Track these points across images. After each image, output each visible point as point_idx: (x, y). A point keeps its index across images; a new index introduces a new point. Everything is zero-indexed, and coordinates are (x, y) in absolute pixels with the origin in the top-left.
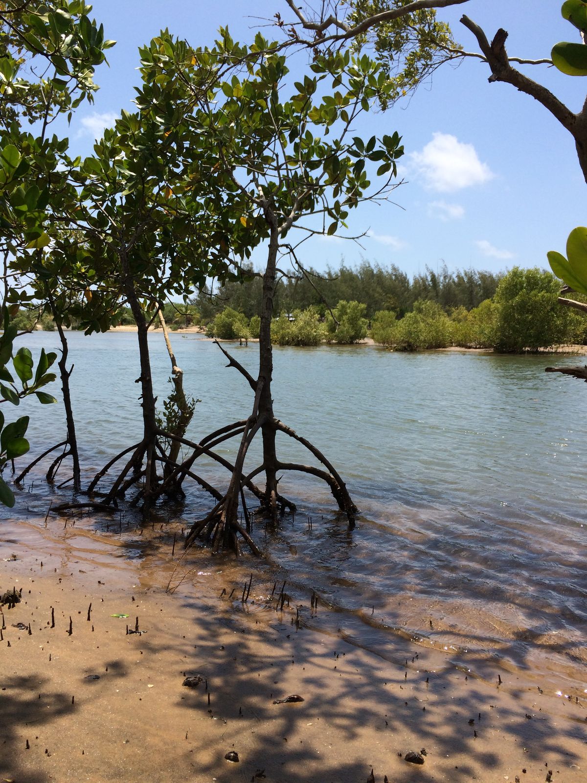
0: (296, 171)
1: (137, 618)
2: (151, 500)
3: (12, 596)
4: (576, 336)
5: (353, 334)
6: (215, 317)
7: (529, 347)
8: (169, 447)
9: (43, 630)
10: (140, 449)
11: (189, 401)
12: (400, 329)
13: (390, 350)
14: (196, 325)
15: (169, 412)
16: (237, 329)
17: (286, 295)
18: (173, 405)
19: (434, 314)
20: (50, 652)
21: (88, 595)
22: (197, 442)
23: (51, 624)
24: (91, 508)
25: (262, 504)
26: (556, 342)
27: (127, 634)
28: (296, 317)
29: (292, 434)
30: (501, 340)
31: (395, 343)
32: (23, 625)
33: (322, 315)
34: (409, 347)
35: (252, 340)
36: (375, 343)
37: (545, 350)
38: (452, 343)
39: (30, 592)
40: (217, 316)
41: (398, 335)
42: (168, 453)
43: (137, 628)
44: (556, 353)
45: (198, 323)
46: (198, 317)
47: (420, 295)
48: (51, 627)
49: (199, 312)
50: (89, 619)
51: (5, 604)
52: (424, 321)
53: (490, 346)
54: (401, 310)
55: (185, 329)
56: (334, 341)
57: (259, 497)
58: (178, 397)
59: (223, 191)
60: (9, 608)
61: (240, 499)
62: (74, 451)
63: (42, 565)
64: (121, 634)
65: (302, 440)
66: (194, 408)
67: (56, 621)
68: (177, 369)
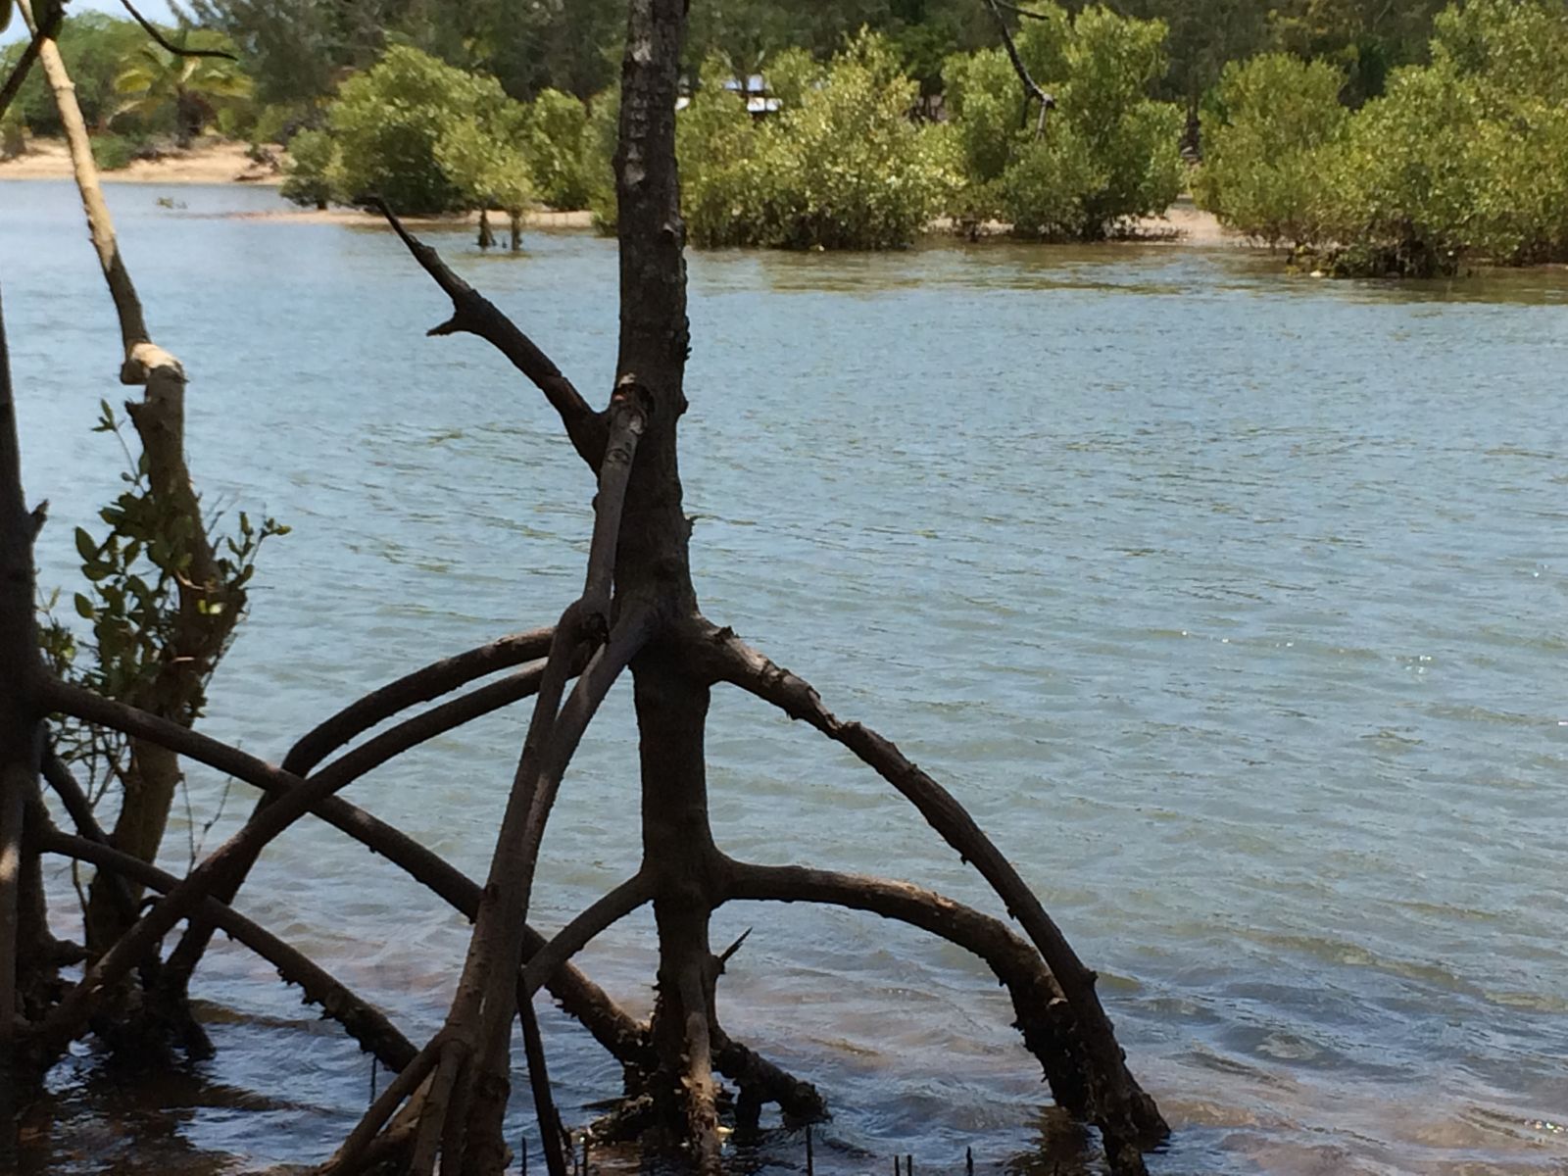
2: (18, 1064)
5: (1102, 183)
6: (335, 94)
8: (115, 783)
11: (220, 529)
13: (1306, 270)
14: (233, 139)
15: (107, 593)
16: (461, 158)
18: (130, 554)
25: (633, 1088)
28: (789, 95)
29: (799, 703)
31: (1331, 233)
33: (931, 86)
34: (1412, 258)
35: (548, 218)
36: (1226, 231)
40: (345, 88)
41: (1352, 190)
42: (107, 813)
45: (242, 127)
46: (242, 93)
49: (244, 71)
52: (1497, 113)
54: (1366, 55)
55: (171, 163)
56: (993, 224)
57: (621, 1052)
58: (159, 508)
61: (518, 1063)
65: (856, 739)
66: (249, 569)
68: (154, 355)
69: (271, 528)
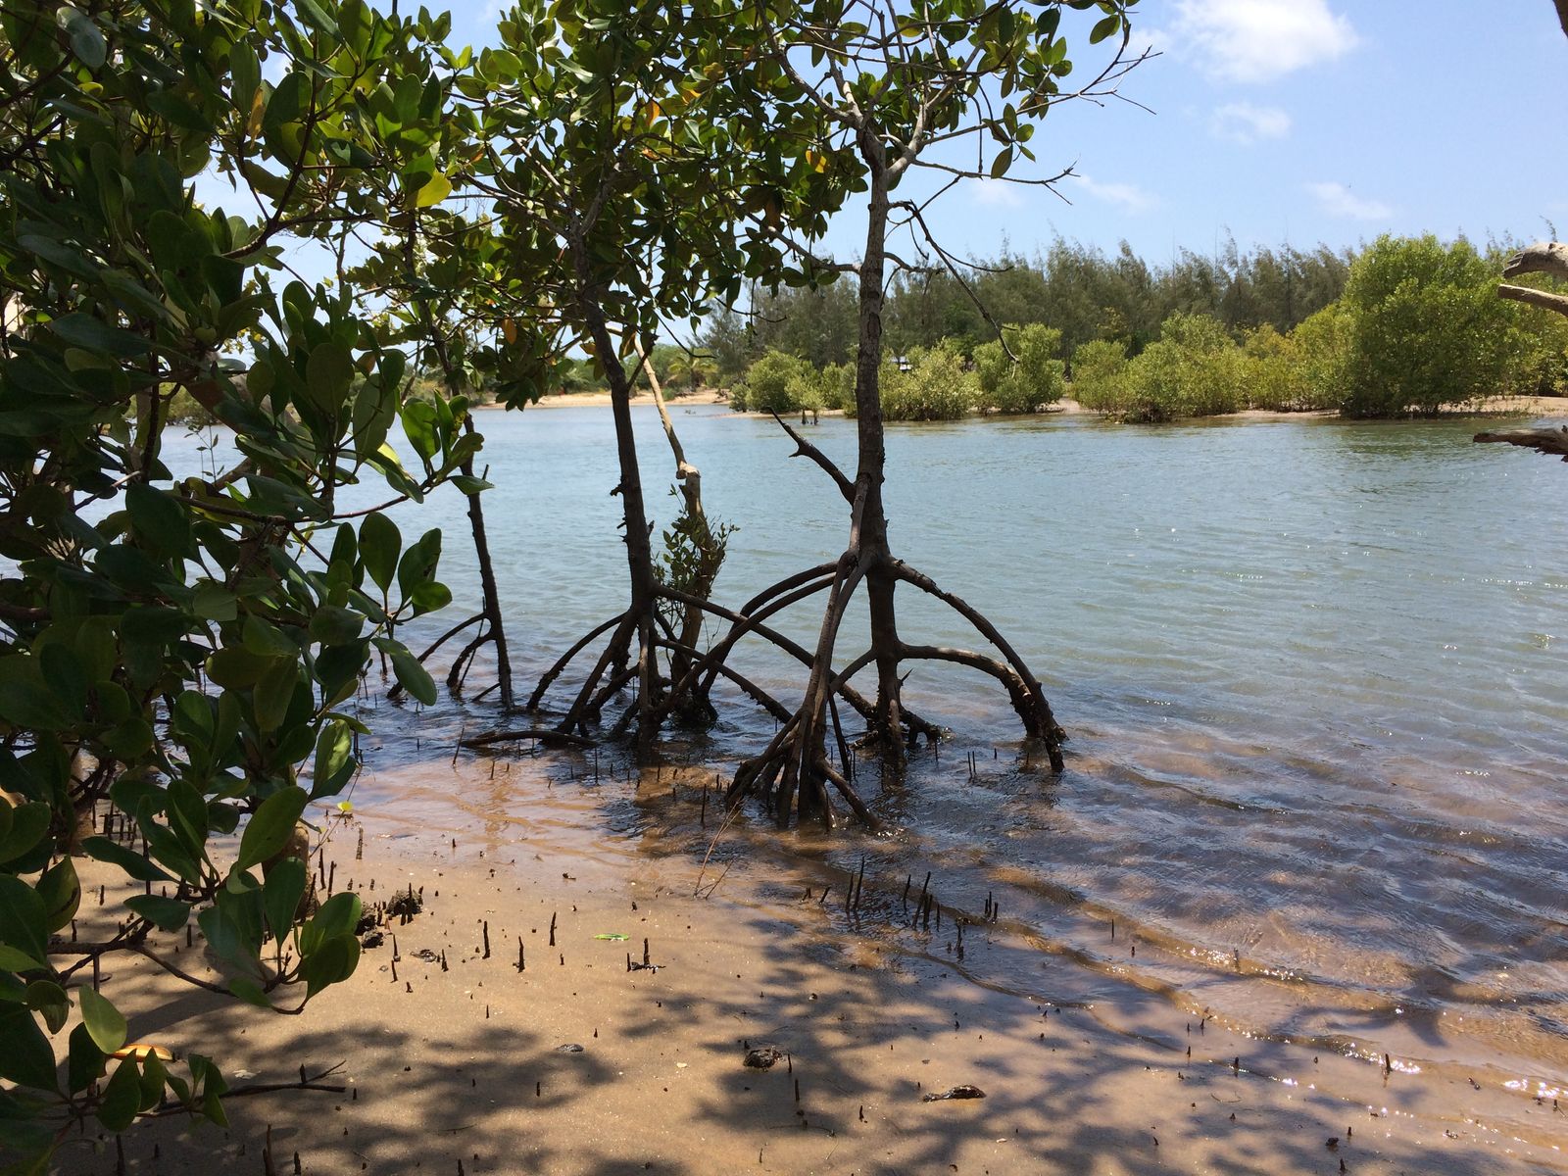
0: (916, 48)
1: (646, 941)
2: (652, 723)
3: (406, 901)
4: (1522, 376)
5: (1034, 392)
6: (748, 370)
7: (1418, 403)
8: (680, 621)
9: (469, 963)
10: (626, 624)
11: (714, 531)
12: (1135, 377)
13: (1113, 422)
14: (711, 388)
15: (675, 554)
16: (794, 391)
17: (892, 319)
18: (683, 539)
19: (1208, 342)
20: (487, 1001)
21: (547, 900)
22: (736, 609)
23: (483, 952)
24: (536, 741)
25: (870, 727)
26: (1480, 391)
27: (629, 969)
28: (916, 363)
29: (929, 587)
30: (1357, 390)
31: (1122, 406)
32: (432, 954)
33: (969, 358)
34: (1154, 415)
35: (827, 412)
36: (1082, 408)
37: (1454, 410)
38: (1247, 402)
39: (437, 894)
40: (751, 367)
41: (1130, 391)
42: (678, 632)
43: (646, 958)
44: (1478, 414)
45: (715, 383)
46: (714, 371)
47: (1175, 305)
48: (484, 958)
49: (715, 362)
50: (552, 943)
51: (394, 915)
52: (1187, 358)
53: (1333, 405)
54: (1134, 339)
55: (689, 397)
56: (993, 409)
57: (865, 715)
58: (692, 523)
59: (768, 100)
60: (403, 923)
61: (830, 721)
62: (496, 634)
63: (454, 846)
64: (617, 969)
65: (949, 599)
66: (725, 544)
67: (491, 947)
68: (690, 469)
69: (732, 528)
